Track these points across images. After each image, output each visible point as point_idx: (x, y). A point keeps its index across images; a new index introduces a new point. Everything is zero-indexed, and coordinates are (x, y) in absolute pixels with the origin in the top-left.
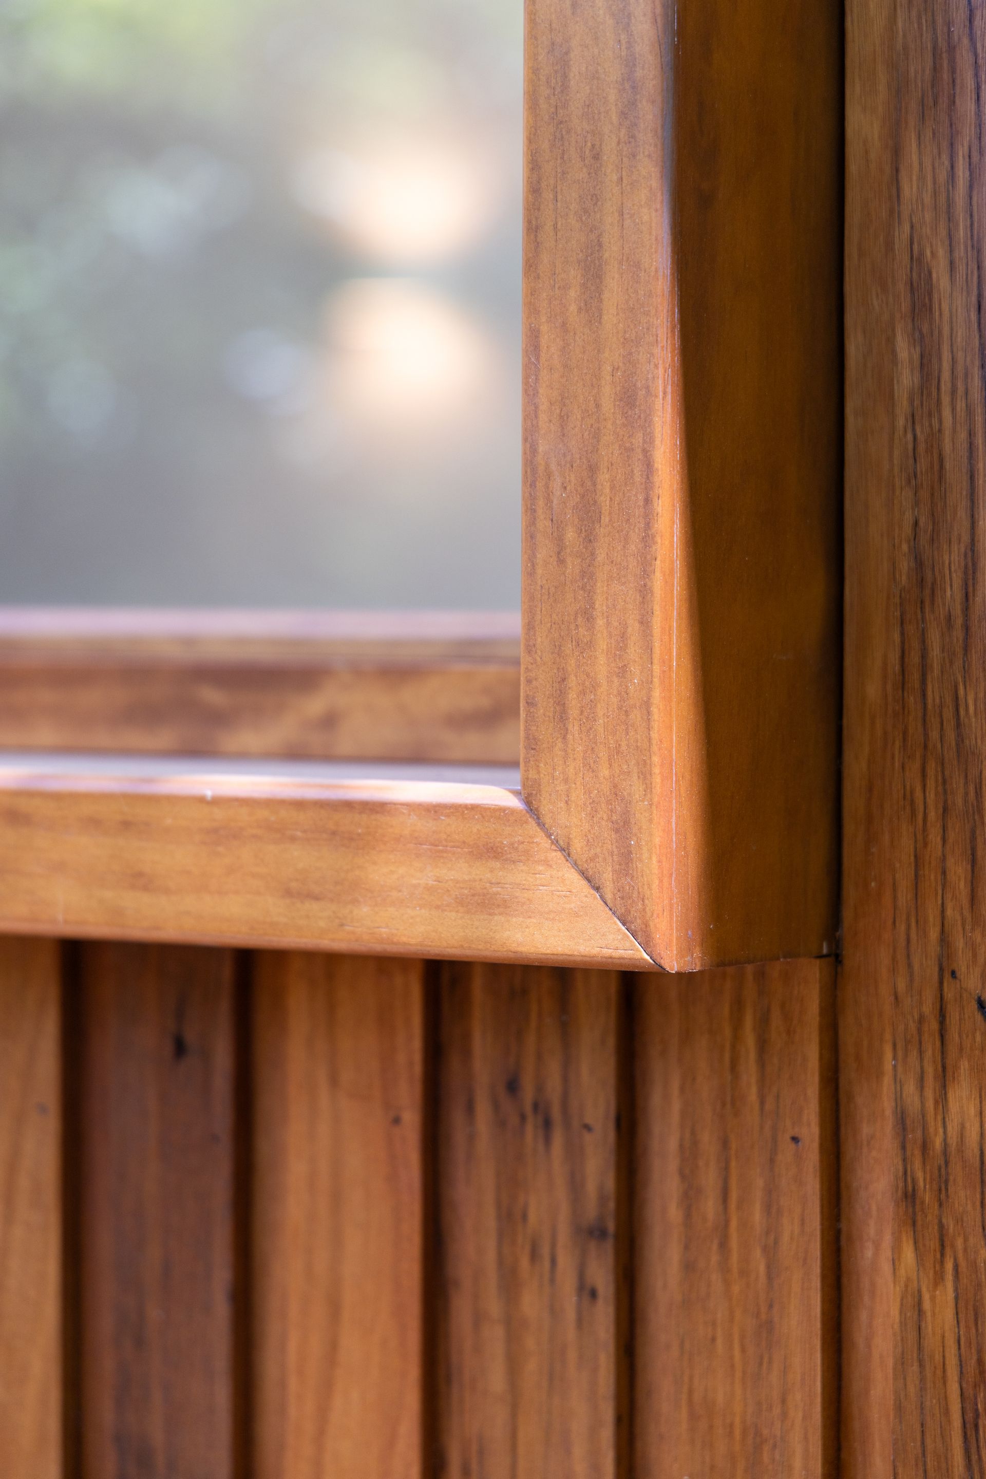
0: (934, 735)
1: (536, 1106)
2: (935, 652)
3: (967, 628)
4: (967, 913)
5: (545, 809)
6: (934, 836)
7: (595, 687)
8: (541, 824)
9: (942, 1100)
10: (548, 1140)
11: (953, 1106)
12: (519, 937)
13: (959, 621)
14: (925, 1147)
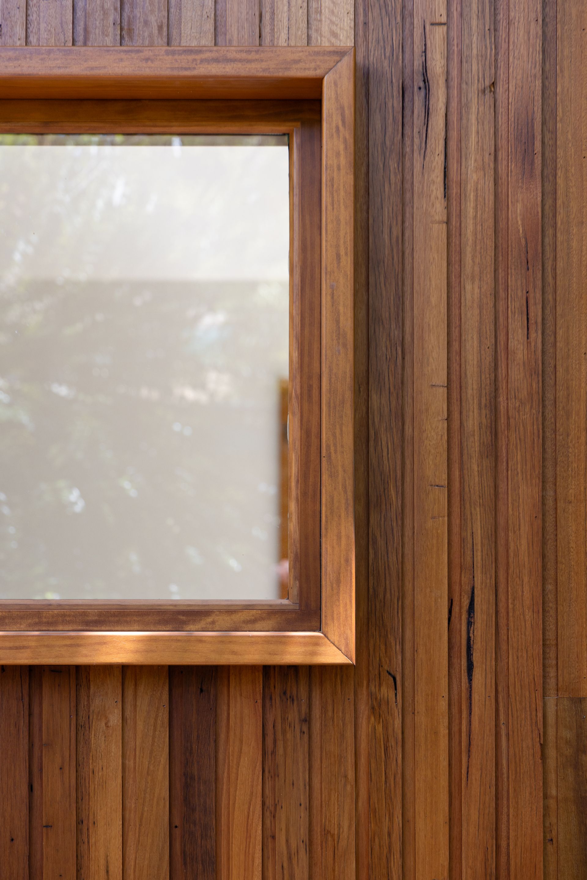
0: (378, 622)
1: (290, 697)
2: (378, 607)
3: (384, 602)
4: (384, 655)
5: (329, 636)
6: (378, 640)
7: (340, 614)
8: (328, 639)
9: (380, 690)
10: (293, 703)
11: (382, 690)
12: (324, 660)
13: (383, 601)
14: (376, 699)
